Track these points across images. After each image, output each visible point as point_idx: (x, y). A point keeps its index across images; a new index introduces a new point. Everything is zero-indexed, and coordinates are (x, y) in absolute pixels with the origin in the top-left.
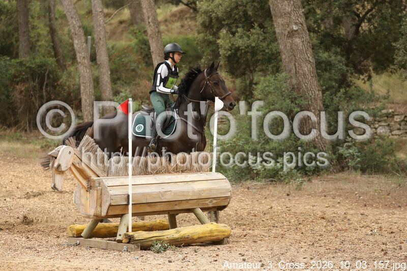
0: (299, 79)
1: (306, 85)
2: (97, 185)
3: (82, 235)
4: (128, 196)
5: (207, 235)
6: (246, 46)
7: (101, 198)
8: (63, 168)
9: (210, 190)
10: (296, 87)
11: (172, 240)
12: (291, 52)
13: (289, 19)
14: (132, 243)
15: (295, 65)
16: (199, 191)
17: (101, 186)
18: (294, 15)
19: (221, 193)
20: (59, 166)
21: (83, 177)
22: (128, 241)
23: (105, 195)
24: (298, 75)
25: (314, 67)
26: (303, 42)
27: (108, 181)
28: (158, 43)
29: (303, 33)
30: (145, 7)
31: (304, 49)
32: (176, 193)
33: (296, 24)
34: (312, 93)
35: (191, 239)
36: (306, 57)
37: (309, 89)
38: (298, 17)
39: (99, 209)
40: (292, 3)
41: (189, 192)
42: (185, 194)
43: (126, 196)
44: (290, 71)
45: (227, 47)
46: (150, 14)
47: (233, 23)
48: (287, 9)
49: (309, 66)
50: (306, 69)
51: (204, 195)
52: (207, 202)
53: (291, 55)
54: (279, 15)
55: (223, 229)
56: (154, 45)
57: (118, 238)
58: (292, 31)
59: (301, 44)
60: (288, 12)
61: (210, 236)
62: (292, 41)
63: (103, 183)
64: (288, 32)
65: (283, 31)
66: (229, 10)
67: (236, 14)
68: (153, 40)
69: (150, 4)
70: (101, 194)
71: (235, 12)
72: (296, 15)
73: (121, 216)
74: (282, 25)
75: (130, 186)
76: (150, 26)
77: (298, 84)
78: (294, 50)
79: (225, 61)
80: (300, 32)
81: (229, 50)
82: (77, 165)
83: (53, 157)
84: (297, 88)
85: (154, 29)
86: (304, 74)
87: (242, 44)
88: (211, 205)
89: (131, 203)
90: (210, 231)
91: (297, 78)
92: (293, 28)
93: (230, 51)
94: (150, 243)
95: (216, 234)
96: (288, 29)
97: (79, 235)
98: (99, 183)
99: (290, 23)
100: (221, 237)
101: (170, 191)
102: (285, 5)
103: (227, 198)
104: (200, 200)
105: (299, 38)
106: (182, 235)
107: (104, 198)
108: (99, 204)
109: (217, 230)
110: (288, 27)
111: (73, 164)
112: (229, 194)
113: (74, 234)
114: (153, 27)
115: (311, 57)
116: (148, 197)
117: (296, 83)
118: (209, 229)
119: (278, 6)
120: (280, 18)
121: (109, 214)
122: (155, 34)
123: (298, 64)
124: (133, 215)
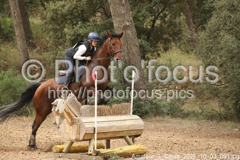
0: (130, 57)
1: (134, 60)
2: (78, 122)
3: (63, 151)
4: (95, 128)
5: (136, 151)
6: (85, 33)
7: (79, 129)
8: (60, 112)
9: (134, 125)
10: (127, 61)
11: (118, 154)
12: (125, 39)
13: (123, 18)
14: (99, 155)
15: (127, 47)
16: (129, 126)
17: (79, 122)
18: (127, 16)
19: (139, 127)
20: (58, 110)
21: (69, 118)
22: (96, 154)
23: (82, 127)
24: (129, 54)
25: (139, 49)
26: (132, 33)
27: (84, 120)
28: (21, 30)
29: (132, 27)
30: (12, 6)
31: (133, 37)
32: (117, 127)
33: (128, 21)
34: (138, 65)
35: (128, 154)
36: (134, 42)
37: (136, 63)
38: (129, 17)
39: (78, 136)
40: (125, 8)
41: (123, 126)
42: (122, 127)
43: (93, 128)
44: (124, 51)
45: (72, 34)
46: (15, 11)
47: (74, 18)
48: (122, 11)
49: (136, 48)
50: (134, 50)
51: (131, 128)
52: (132, 132)
53: (125, 41)
54: (117, 15)
55: (143, 148)
56: (18, 31)
57: (89, 153)
58: (126, 26)
59: (131, 34)
60: (123, 14)
61: (137, 152)
62: (126, 32)
63: (81, 120)
64: (123, 27)
65: (120, 26)
66: (71, 9)
67: (76, 12)
68: (18, 28)
69: (15, 4)
70: (80, 127)
71: (75, 10)
72: (128, 15)
73: (90, 140)
74: (119, 21)
75: (96, 123)
76: (16, 19)
77: (129, 60)
78: (126, 38)
79: (70, 43)
80: (131, 27)
81: (72, 35)
82: (67, 110)
83: (54, 105)
84: (129, 62)
85: (19, 20)
86: (133, 54)
87: (82, 32)
88: (133, 134)
89: (96, 132)
90: (137, 149)
91: (128, 56)
92: (126, 24)
93: (74, 36)
94: (108, 156)
95: (139, 151)
96: (123, 25)
97: (61, 151)
98: (78, 121)
99: (125, 21)
100: (142, 153)
101: (115, 126)
102: (121, 9)
103: (142, 130)
104: (129, 131)
105: (130, 30)
106: (123, 151)
107: (82, 129)
108: (78, 133)
109: (140, 148)
110: (123, 23)
111: (65, 110)
112: (143, 128)
113: (57, 151)
114: (18, 19)
115: (137, 43)
116: (104, 129)
117: (128, 60)
118: (136, 148)
119: (117, 9)
120: (118, 17)
121: (85, 139)
122: (19, 24)
123: (130, 47)
124: (98, 139)
